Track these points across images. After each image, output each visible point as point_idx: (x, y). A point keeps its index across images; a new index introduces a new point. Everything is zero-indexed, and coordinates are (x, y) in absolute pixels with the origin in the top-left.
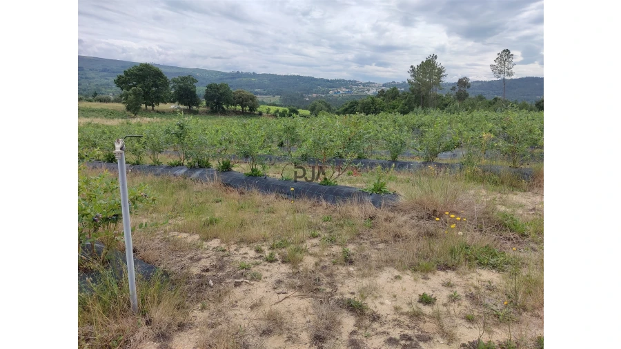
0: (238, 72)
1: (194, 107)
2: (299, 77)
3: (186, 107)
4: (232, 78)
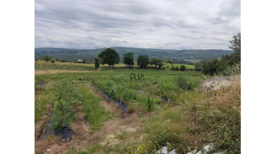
0: (184, 50)
1: (131, 66)
2: (214, 50)
3: (128, 66)
4: (180, 52)
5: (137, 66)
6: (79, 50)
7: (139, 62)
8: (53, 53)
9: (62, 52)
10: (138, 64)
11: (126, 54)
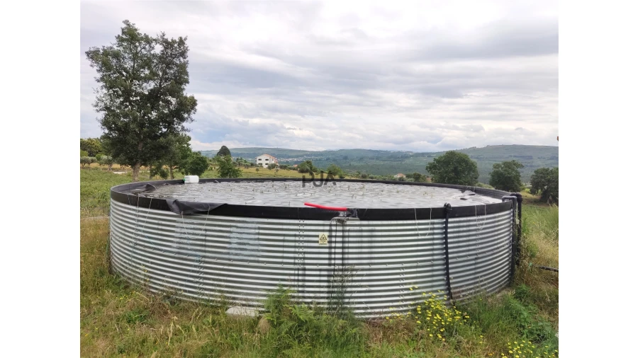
5: (530, 196)
6: (411, 154)
7: (536, 185)
8: (361, 159)
9: (377, 158)
10: (533, 192)
11: (498, 165)
